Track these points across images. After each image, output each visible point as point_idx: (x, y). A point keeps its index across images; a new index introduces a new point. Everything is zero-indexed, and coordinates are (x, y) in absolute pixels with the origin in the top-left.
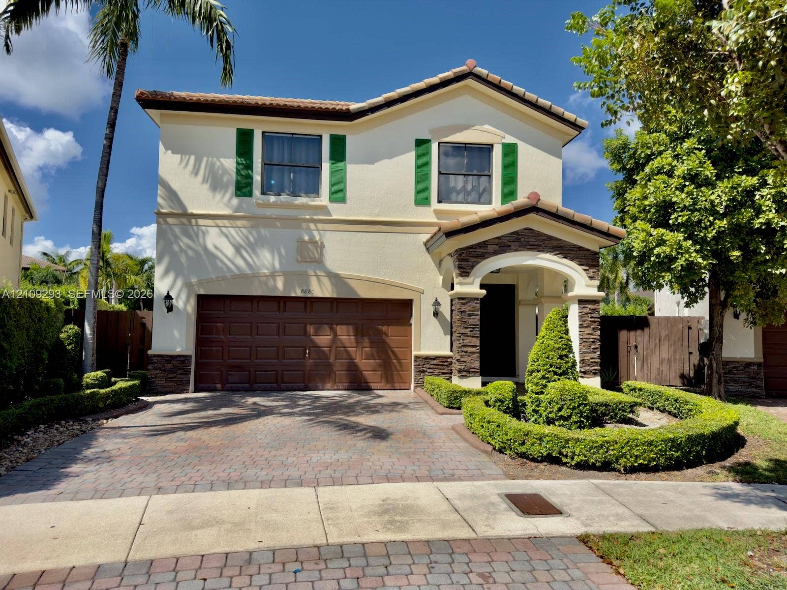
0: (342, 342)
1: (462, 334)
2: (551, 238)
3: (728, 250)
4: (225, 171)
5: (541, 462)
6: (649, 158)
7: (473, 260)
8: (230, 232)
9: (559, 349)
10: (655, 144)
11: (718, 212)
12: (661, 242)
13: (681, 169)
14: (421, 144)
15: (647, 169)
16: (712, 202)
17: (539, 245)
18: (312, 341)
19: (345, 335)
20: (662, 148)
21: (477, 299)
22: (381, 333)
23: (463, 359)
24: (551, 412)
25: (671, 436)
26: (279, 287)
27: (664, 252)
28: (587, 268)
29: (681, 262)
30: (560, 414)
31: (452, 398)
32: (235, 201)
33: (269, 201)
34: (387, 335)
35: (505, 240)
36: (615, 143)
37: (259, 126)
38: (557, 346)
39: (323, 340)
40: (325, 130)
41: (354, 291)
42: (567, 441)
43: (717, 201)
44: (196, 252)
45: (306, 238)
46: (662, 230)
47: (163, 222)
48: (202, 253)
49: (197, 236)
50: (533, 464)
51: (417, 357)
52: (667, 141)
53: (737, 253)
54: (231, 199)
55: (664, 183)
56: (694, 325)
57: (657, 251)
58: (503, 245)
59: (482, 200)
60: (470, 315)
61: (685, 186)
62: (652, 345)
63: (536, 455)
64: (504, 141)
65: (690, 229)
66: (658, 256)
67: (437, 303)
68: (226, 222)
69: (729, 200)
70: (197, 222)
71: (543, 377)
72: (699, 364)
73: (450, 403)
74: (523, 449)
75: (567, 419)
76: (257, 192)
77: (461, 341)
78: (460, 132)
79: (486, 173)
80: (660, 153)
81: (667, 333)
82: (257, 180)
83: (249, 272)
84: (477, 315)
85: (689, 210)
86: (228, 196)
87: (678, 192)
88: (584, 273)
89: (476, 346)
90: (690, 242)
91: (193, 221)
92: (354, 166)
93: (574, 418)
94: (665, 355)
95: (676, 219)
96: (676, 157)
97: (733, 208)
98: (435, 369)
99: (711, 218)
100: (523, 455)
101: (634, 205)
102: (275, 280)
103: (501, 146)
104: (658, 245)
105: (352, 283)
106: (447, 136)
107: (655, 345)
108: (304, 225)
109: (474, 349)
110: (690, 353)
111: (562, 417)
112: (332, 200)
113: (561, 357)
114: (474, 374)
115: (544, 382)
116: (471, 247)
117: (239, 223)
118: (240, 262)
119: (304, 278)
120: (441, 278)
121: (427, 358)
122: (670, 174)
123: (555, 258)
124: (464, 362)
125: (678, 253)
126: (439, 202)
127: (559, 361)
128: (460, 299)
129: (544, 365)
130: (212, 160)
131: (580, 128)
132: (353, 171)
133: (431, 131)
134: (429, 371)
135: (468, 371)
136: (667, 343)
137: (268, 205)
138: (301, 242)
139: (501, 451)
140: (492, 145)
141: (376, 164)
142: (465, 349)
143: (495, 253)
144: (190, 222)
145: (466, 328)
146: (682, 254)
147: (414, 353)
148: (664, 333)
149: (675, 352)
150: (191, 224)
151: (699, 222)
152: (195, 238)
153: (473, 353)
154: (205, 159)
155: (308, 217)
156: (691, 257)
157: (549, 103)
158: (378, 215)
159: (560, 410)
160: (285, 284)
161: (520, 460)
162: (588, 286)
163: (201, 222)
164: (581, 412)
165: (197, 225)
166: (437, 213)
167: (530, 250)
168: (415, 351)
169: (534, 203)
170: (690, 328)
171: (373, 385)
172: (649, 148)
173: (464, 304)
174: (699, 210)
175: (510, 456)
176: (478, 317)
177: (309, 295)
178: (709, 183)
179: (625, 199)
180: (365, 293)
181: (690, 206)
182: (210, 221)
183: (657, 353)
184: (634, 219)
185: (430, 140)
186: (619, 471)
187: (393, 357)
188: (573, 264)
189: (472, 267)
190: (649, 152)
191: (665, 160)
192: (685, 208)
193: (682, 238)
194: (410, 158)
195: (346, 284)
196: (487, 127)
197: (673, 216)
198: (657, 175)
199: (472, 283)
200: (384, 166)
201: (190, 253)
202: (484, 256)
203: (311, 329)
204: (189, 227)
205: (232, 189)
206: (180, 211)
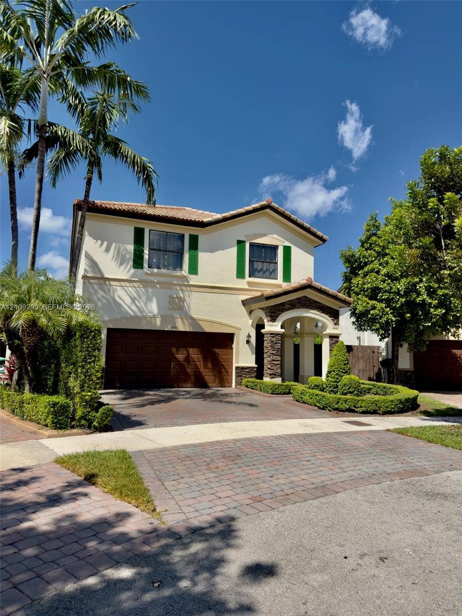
0: (192, 359)
1: (272, 354)
2: (316, 302)
3: (405, 313)
4: (127, 252)
5: (345, 412)
6: (366, 264)
7: (278, 312)
8: (129, 290)
9: (344, 360)
10: (369, 256)
11: (401, 294)
12: (374, 308)
13: (384, 271)
14: (240, 243)
15: (366, 269)
16: (398, 289)
17: (310, 306)
18: (176, 358)
19: (195, 354)
20: (373, 259)
21: (279, 334)
22: (214, 353)
23: (272, 368)
24: (345, 390)
25: (400, 398)
26: (158, 324)
27: (376, 313)
28: (333, 319)
29: (385, 319)
30: (349, 390)
31: (274, 388)
32: (133, 270)
33: (154, 272)
34: (218, 354)
35: (293, 302)
36: (348, 253)
37: (147, 226)
38: (343, 359)
39: (181, 357)
40: (187, 231)
41: (201, 327)
42: (358, 401)
43: (400, 289)
44: (107, 300)
45: (175, 296)
46: (374, 302)
47: (87, 282)
48: (112, 302)
49: (109, 291)
50: (342, 413)
51: (237, 368)
52: (376, 255)
53: (408, 315)
54: (130, 269)
55: (375, 277)
56: (376, 351)
57: (372, 312)
58: (293, 305)
59: (271, 277)
60: (276, 343)
61: (385, 280)
62: (354, 362)
63: (344, 408)
64: (284, 245)
65: (388, 302)
66: (372, 315)
67: (249, 336)
68: (127, 284)
69: (406, 288)
70: (109, 283)
71: (337, 374)
72: (378, 372)
73: (273, 391)
74: (336, 406)
75: (353, 392)
76: (146, 265)
77: (271, 358)
78: (261, 237)
79: (274, 261)
80: (372, 262)
81: (362, 354)
82: (146, 259)
83: (140, 315)
84: (279, 343)
85: (388, 293)
86: (129, 267)
87: (382, 283)
88: (332, 321)
89: (278, 361)
90: (389, 309)
91: (107, 282)
92: (202, 253)
93: (356, 392)
94: (361, 368)
95: (381, 297)
96: (380, 264)
97: (408, 292)
98: (247, 375)
99: (398, 297)
100: (337, 409)
101: (357, 287)
102: (155, 320)
103: (282, 247)
104: (372, 309)
105: (200, 323)
106: (253, 240)
107: (356, 362)
108: (174, 287)
109: (278, 362)
110: (374, 366)
111: (350, 392)
112: (190, 273)
113: (345, 365)
114: (278, 376)
115: (337, 376)
116: (277, 305)
117: (135, 284)
118: (134, 308)
119: (173, 319)
120: (251, 321)
121: (243, 368)
122: (378, 272)
123: (318, 313)
124: (273, 369)
125: (383, 314)
126: (250, 277)
127: (344, 366)
128: (271, 334)
129: (337, 368)
130: (119, 245)
131: (324, 241)
132: (203, 256)
133: (245, 236)
134: (244, 375)
135: (275, 375)
136: (361, 360)
137: (153, 274)
138: (171, 297)
139: (323, 409)
140: (277, 246)
141: (215, 253)
142: (273, 362)
143: (289, 309)
144: (105, 283)
145: (274, 350)
146: (385, 315)
147: (234, 365)
148: (360, 355)
149: (366, 365)
150: (106, 284)
151: (393, 298)
152: (108, 292)
153: (278, 364)
154: (114, 244)
155: (176, 282)
156: (389, 316)
157: (309, 226)
158: (215, 283)
159: (349, 389)
160: (161, 322)
161: (335, 412)
162: (333, 328)
163: (112, 283)
164: (358, 389)
165: (110, 285)
166: (249, 283)
167: (306, 308)
168: (236, 363)
169: (310, 283)
170: (373, 352)
171: (210, 385)
172: (367, 258)
173: (273, 337)
174: (392, 293)
175: (329, 410)
176: (280, 345)
177: (176, 330)
178: (396, 279)
179: (352, 283)
180: (208, 329)
181: (388, 290)
182: (117, 282)
183: (357, 366)
184: (357, 294)
185: (245, 241)
186: (380, 414)
187: (222, 368)
188: (327, 316)
189: (277, 316)
190: (366, 260)
191: (375, 265)
192: (386, 291)
193: (384, 306)
194: (234, 250)
195: (198, 324)
196: (275, 236)
197: (379, 295)
198: (371, 272)
199: (276, 326)
200: (219, 254)
201: (104, 301)
202: (283, 311)
203: (174, 350)
204: (105, 286)
205: (131, 263)
206: (99, 276)
